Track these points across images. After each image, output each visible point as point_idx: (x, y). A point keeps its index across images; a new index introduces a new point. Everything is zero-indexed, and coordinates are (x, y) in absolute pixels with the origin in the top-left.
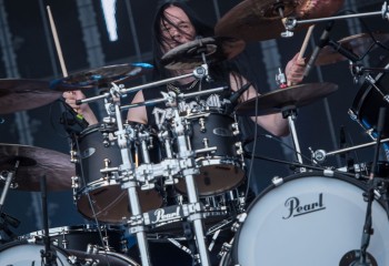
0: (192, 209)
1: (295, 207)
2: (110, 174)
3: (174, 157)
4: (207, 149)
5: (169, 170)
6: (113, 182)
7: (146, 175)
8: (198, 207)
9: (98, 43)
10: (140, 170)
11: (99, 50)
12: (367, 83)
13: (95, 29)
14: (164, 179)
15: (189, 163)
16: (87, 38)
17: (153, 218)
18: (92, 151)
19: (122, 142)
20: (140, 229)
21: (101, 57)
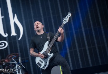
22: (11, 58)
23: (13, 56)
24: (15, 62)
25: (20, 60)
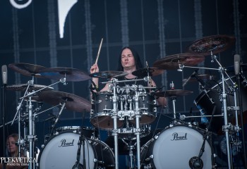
0: (137, 130)
1: (176, 137)
2: (106, 111)
3: (133, 109)
4: (144, 108)
5: (131, 114)
6: (107, 115)
7: (122, 115)
8: (139, 130)
9: (54, 37)
10: (120, 112)
11: (55, 41)
12: (204, 92)
13: (54, 32)
14: (128, 117)
15: (139, 113)
16: (50, 35)
17: (122, 131)
18: (100, 101)
19: (114, 100)
20: (116, 134)
21: (55, 44)
22: (206, 48)
23: (215, 43)
24: (221, 68)
25: (237, 65)
